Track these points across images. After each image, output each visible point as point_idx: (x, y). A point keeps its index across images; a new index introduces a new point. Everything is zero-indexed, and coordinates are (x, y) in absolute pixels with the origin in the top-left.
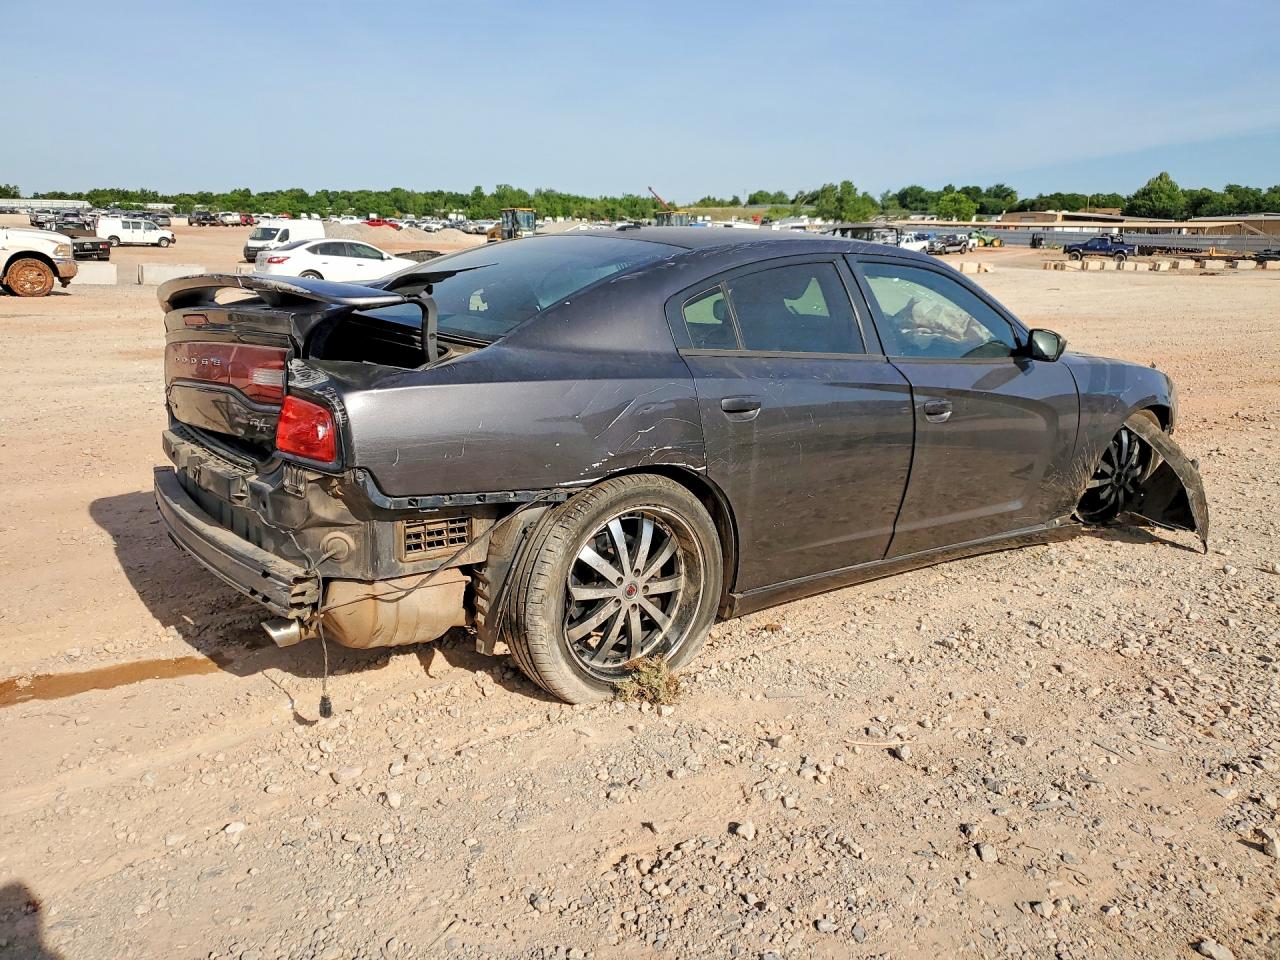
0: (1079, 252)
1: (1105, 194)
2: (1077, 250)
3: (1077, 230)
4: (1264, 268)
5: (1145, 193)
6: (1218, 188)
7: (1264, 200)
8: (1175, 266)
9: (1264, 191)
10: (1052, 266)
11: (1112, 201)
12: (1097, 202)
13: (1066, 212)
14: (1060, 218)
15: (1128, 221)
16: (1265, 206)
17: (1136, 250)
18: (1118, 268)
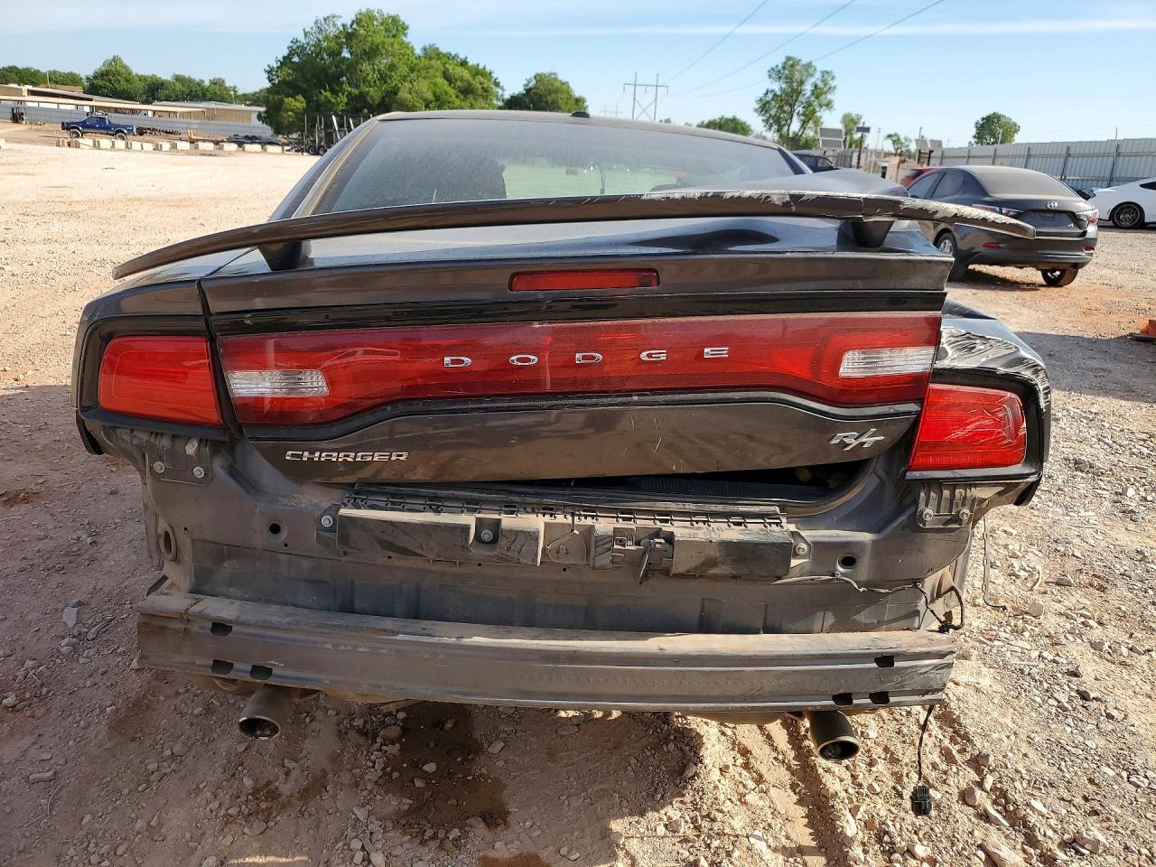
0: (78, 129)
1: (61, 71)
2: (74, 128)
3: (55, 106)
4: (244, 150)
5: (102, 75)
6: (166, 76)
7: (208, 91)
8: (174, 147)
9: (207, 83)
10: (66, 144)
11: (72, 79)
12: (57, 79)
13: (30, 87)
14: (25, 93)
15: (98, 101)
16: (209, 95)
17: (135, 130)
18: (127, 147)
